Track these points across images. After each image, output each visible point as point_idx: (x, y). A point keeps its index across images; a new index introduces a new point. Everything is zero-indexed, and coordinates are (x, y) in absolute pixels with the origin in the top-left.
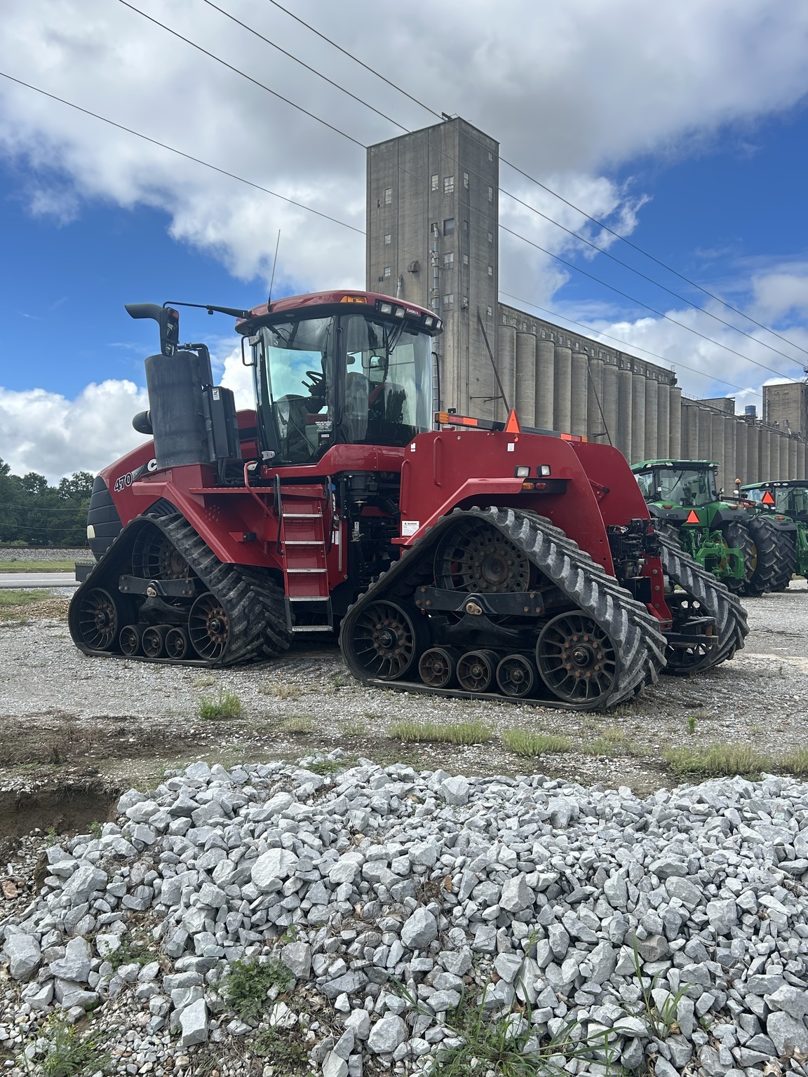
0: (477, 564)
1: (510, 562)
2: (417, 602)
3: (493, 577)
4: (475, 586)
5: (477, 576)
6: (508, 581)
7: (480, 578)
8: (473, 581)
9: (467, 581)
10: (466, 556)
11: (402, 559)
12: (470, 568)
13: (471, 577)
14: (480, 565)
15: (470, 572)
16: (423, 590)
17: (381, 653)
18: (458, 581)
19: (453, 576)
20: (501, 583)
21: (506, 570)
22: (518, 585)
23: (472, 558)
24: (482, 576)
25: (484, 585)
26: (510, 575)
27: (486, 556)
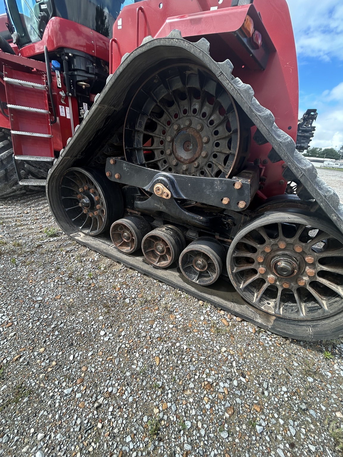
0: (169, 139)
1: (205, 139)
2: (107, 174)
3: (184, 155)
4: (165, 162)
5: (168, 152)
6: (200, 160)
7: (170, 155)
8: (163, 157)
9: (158, 156)
10: (159, 129)
11: (84, 123)
12: (162, 142)
13: (162, 153)
14: (172, 141)
15: (161, 147)
16: (112, 162)
17: (85, 211)
18: (150, 156)
19: (145, 150)
20: (192, 161)
21: (198, 149)
22: (210, 166)
23: (164, 133)
24: (172, 152)
25: (174, 162)
26: (204, 154)
27: (179, 130)
